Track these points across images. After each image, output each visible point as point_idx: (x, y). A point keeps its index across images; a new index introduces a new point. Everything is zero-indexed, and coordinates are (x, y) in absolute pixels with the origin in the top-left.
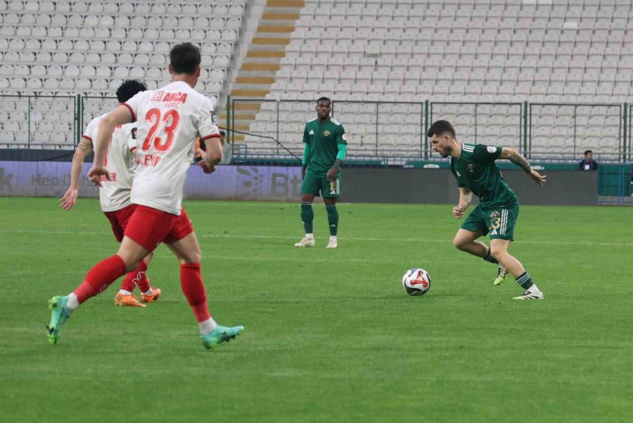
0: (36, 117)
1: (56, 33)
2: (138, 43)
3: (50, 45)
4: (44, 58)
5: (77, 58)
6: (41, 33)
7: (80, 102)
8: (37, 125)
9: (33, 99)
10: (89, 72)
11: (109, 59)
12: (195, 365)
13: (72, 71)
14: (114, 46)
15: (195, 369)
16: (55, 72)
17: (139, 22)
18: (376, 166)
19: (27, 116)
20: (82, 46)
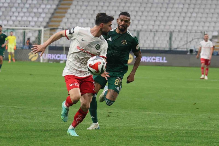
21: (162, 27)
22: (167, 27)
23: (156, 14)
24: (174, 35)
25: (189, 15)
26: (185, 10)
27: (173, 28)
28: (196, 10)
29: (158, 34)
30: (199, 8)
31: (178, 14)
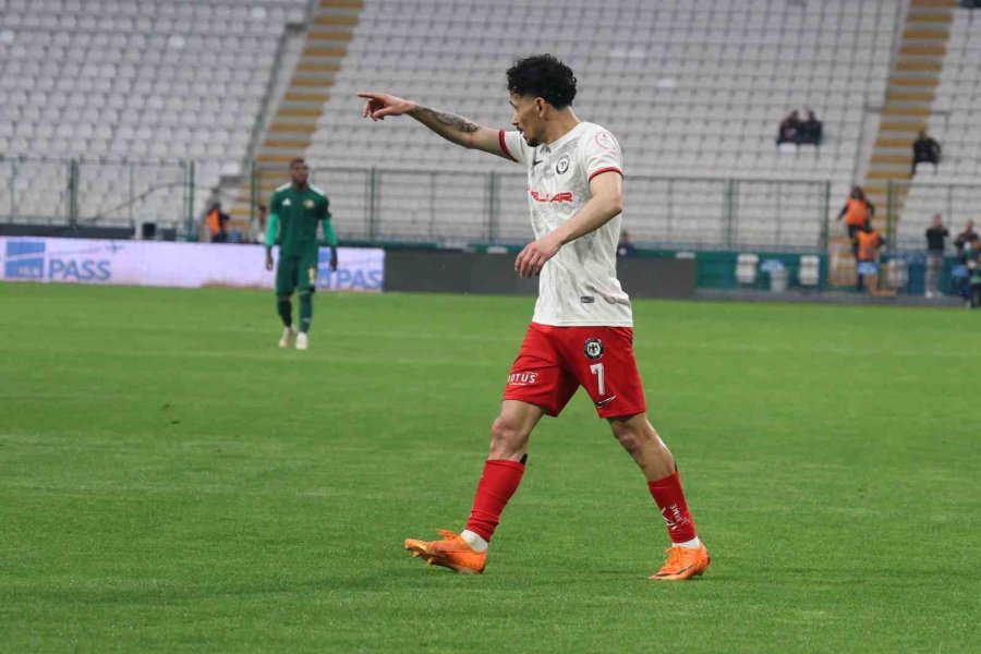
0: (21, 184)
1: (48, 84)
2: (146, 97)
3: (40, 99)
4: (33, 114)
5: (73, 115)
6: (29, 83)
7: (74, 168)
8: (23, 194)
9: (17, 164)
10: (86, 131)
11: (112, 116)
12: (210, 482)
13: (66, 131)
14: (117, 101)
15: (210, 486)
16: (46, 131)
17: (148, 72)
18: (428, 249)
19: (11, 184)
20: (78, 100)
21: (41, 146)
22: (61, 146)
23: (20, 98)
24: (87, 174)
25: (137, 102)
26: (124, 86)
27: (81, 146)
28: (163, 87)
29: (28, 170)
30: (173, 81)
31: (98, 101)
